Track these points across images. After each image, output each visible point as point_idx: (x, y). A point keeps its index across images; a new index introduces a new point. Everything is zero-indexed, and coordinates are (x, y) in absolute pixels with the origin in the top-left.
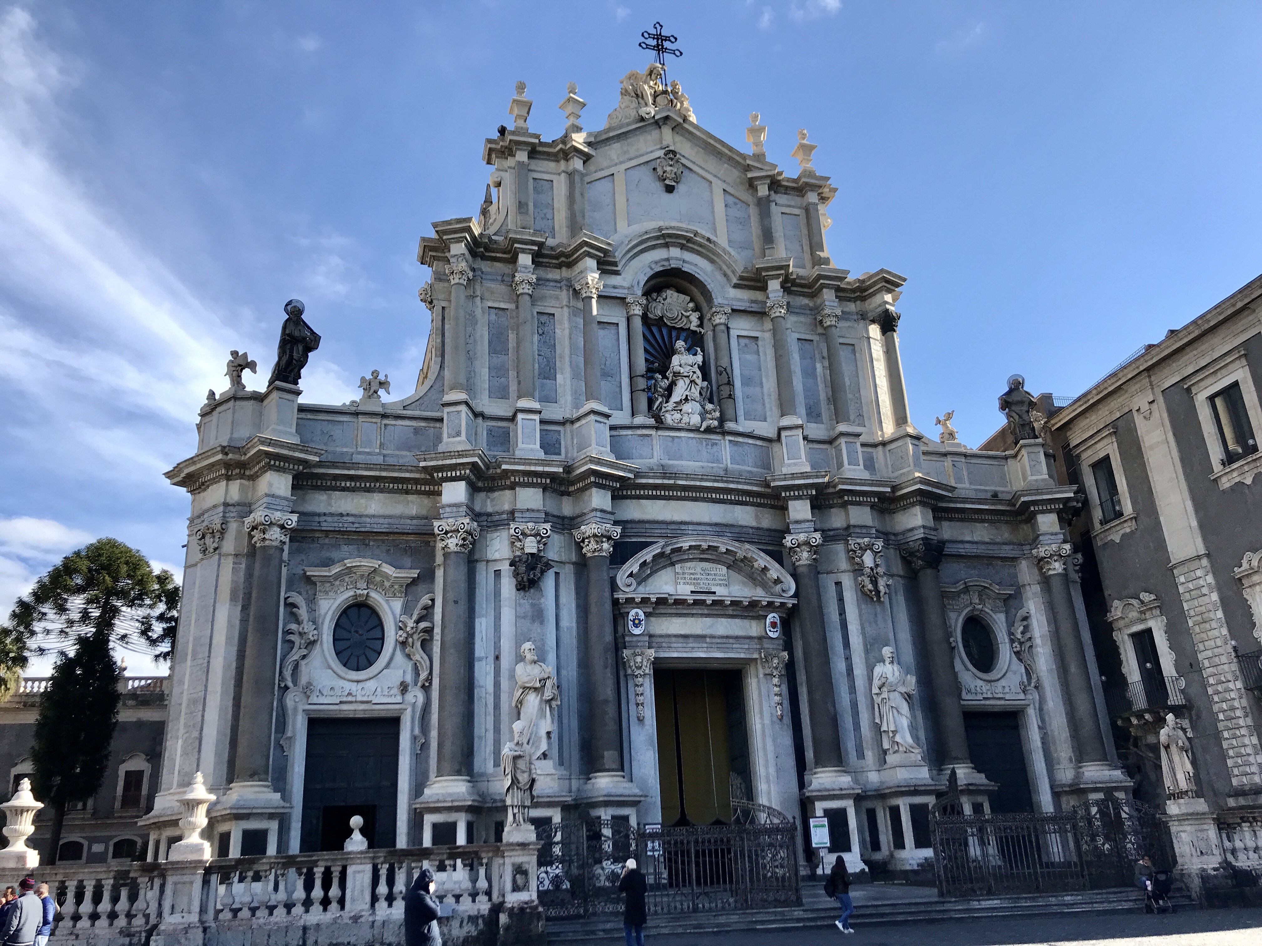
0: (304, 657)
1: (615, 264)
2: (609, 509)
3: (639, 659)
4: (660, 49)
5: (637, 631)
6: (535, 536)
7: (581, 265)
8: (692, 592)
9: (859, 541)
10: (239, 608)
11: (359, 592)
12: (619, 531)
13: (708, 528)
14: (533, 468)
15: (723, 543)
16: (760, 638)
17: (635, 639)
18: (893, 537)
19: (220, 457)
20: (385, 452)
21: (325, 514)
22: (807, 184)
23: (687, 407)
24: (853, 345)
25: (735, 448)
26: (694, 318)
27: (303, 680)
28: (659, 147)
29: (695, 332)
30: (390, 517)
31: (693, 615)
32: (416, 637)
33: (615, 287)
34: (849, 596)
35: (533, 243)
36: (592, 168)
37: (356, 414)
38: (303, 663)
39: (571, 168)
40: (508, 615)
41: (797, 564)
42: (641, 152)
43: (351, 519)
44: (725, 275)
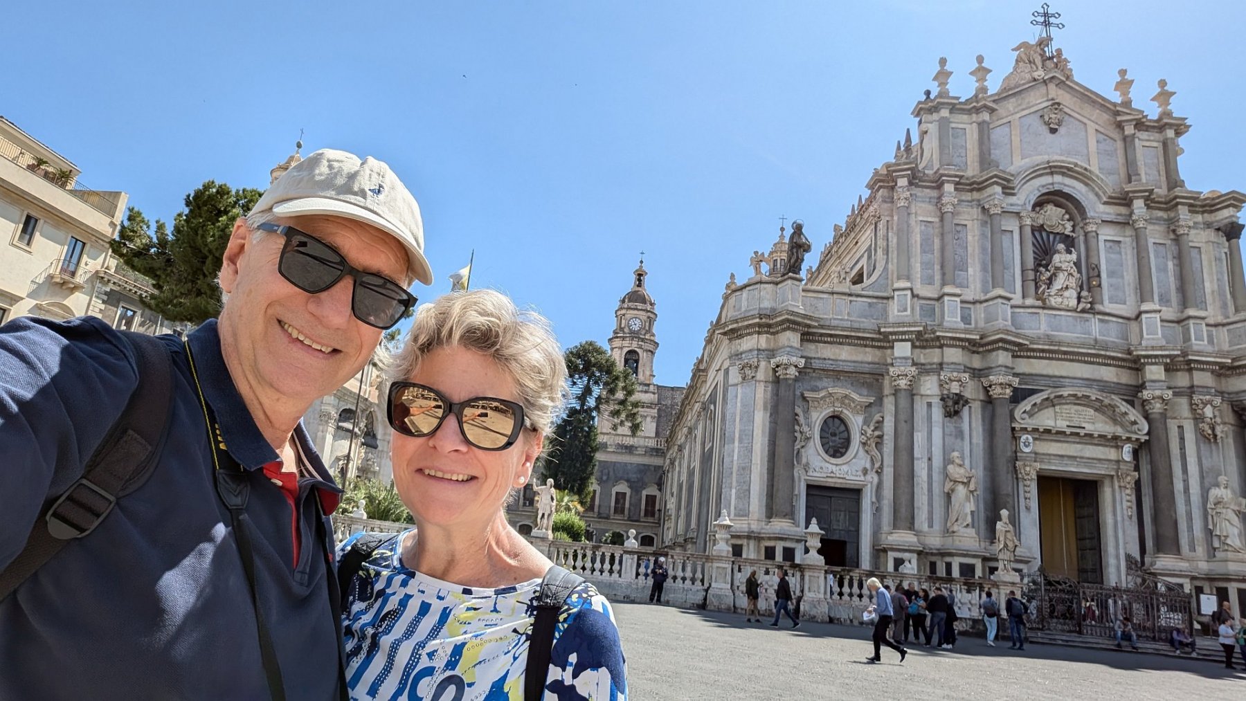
0: (803, 447)
1: (1013, 188)
2: (1010, 365)
3: (1028, 469)
4: (1047, 24)
5: (1027, 450)
6: (958, 381)
7: (989, 191)
8: (1068, 426)
9: (1201, 397)
10: (768, 414)
11: (836, 409)
12: (1017, 380)
13: (1081, 381)
14: (958, 335)
15: (1093, 393)
16: (1118, 462)
17: (1024, 455)
18: (1226, 396)
19: (757, 320)
20: (851, 319)
21: (815, 358)
22: (1166, 124)
23: (1066, 294)
24: (1199, 248)
25: (1102, 325)
26: (1069, 226)
27: (804, 461)
28: (1045, 99)
29: (1068, 236)
30: (854, 362)
31: (1067, 442)
32: (872, 440)
33: (1012, 205)
34: (1190, 436)
35: (956, 176)
36: (995, 118)
37: (833, 293)
38: (803, 450)
39: (980, 120)
40: (937, 432)
41: (1151, 411)
42: (1031, 104)
43: (830, 362)
44: (1097, 195)
